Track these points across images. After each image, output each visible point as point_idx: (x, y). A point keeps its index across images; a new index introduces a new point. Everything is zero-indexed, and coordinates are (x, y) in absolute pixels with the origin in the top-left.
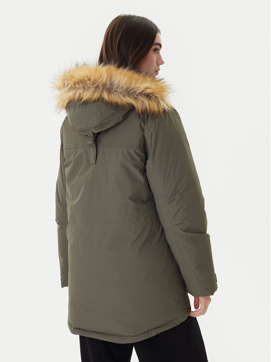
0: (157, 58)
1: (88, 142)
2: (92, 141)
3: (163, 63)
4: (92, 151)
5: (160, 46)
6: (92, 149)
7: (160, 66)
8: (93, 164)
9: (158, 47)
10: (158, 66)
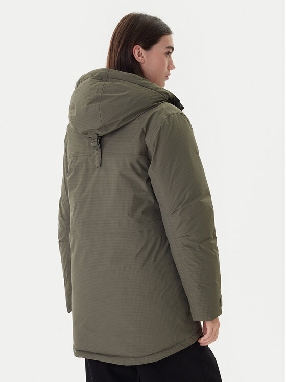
0: (168, 62)
1: (92, 144)
2: (96, 143)
3: (174, 67)
4: (97, 153)
5: (173, 49)
6: (96, 152)
7: (171, 71)
8: (98, 167)
9: (171, 50)
10: (169, 70)
